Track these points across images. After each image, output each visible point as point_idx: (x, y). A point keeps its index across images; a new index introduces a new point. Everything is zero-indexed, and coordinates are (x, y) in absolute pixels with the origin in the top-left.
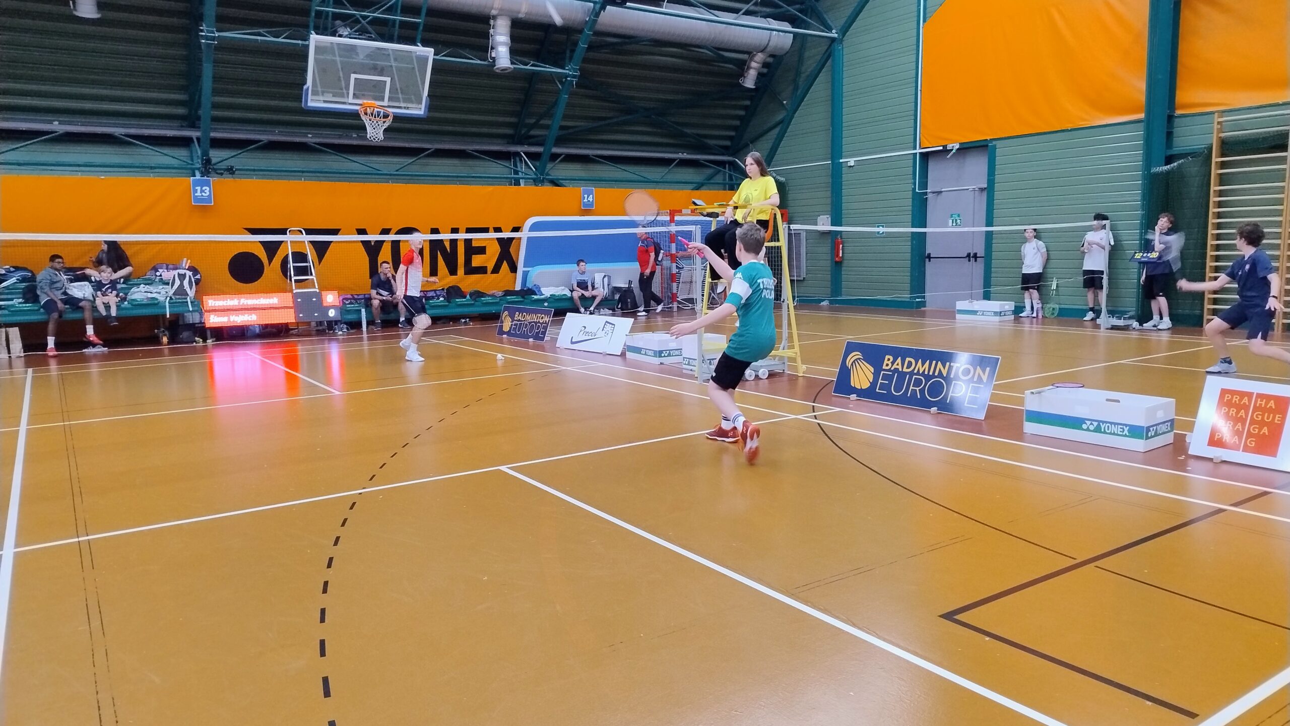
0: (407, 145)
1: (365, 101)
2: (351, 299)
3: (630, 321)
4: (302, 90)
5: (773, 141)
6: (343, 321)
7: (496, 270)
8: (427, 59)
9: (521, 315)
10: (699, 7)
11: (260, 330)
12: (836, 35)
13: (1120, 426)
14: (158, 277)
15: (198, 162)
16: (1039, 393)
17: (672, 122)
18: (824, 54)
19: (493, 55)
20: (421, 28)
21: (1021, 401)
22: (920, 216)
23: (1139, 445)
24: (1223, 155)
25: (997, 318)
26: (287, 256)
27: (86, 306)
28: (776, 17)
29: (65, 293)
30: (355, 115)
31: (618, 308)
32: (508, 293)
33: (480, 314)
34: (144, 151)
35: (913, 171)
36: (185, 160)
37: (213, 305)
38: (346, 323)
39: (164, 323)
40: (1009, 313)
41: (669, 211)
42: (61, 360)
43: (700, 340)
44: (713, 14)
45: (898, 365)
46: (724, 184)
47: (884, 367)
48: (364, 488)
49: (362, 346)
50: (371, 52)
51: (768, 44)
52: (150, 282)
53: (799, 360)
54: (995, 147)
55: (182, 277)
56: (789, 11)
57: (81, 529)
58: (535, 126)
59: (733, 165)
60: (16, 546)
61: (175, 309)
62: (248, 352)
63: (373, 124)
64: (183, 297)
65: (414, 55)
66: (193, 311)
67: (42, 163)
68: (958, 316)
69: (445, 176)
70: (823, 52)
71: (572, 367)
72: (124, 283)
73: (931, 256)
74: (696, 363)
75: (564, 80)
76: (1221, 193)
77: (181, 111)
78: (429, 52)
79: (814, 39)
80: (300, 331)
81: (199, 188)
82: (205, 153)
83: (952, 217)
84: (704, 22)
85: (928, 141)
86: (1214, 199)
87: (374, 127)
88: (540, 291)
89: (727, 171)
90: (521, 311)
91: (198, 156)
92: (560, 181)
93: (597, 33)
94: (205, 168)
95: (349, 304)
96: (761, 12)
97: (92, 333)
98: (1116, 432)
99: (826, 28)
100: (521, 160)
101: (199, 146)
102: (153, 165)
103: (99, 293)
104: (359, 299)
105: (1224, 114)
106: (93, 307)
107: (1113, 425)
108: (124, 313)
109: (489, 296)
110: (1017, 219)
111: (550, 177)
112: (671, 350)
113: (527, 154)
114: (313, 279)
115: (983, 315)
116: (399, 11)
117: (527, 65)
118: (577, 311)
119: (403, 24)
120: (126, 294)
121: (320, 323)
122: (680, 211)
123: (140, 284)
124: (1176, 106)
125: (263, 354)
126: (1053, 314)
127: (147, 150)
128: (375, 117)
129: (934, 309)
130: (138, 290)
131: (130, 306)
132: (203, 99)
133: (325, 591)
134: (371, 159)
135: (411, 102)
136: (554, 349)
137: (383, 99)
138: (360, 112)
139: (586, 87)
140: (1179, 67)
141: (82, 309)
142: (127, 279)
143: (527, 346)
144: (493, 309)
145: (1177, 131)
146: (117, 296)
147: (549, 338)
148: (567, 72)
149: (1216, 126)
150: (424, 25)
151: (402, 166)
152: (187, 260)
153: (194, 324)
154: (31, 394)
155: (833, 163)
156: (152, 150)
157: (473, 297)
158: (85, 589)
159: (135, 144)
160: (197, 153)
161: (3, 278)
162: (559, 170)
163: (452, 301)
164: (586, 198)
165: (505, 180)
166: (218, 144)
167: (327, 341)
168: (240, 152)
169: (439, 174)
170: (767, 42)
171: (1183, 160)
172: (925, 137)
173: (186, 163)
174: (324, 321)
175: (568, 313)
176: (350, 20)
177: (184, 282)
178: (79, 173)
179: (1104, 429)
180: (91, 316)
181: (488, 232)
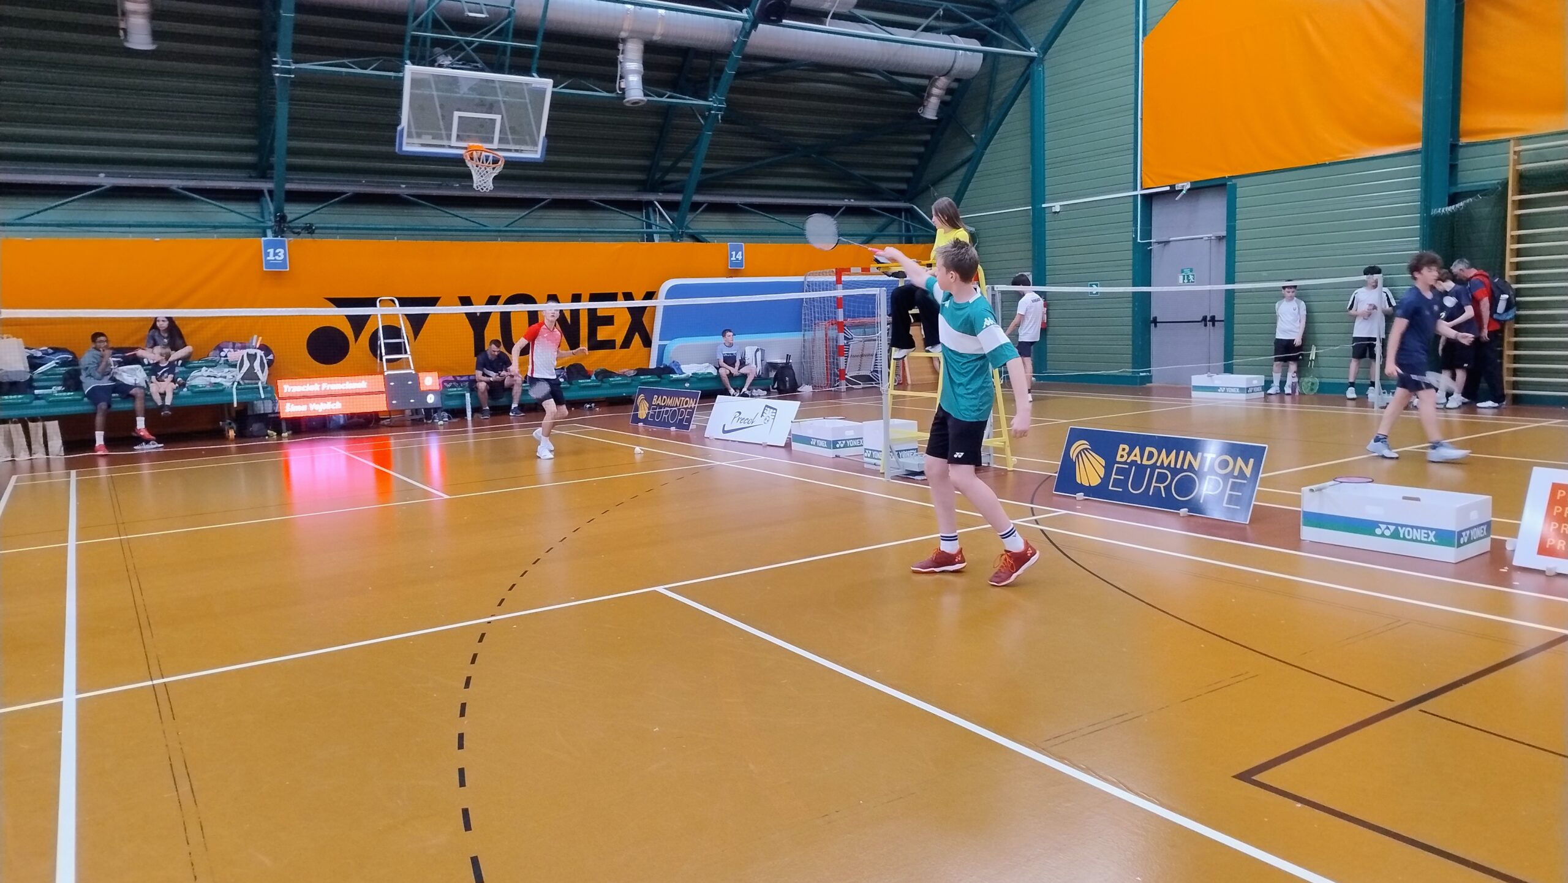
0: (519, 195)
1: (471, 144)
2: (452, 382)
3: (795, 405)
4: (396, 132)
5: (959, 182)
6: (445, 408)
7: (626, 344)
8: (543, 92)
9: (660, 398)
10: (870, 23)
11: (345, 421)
12: (1035, 54)
13: (1423, 531)
14: (223, 359)
15: (270, 220)
16: (1320, 490)
17: (837, 162)
18: (1021, 76)
19: (623, 86)
20: (537, 55)
21: (1297, 501)
22: (1143, 272)
23: (1449, 554)
24: (1521, 192)
25: (1243, 396)
26: (377, 331)
27: (137, 394)
28: (963, 34)
29: (113, 379)
30: (459, 161)
31: (773, 389)
32: (641, 371)
33: (607, 398)
34: (206, 207)
35: (1134, 216)
36: (254, 217)
37: (289, 391)
38: (447, 411)
39: (230, 414)
41: (834, 270)
43: (887, 426)
44: (886, 31)
45: (1135, 456)
46: (900, 236)
47: (1118, 459)
48: (492, 616)
49: (466, 438)
50: (475, 85)
51: (952, 66)
52: (213, 364)
53: (1008, 450)
54: (1234, 186)
55: (252, 358)
56: (977, 26)
57: (155, 669)
58: (668, 170)
59: (911, 213)
60: (79, 691)
61: (245, 397)
62: (332, 447)
63: (480, 171)
64: (253, 381)
65: (525, 87)
66: (265, 399)
67: (87, 223)
68: (1194, 394)
69: (563, 232)
70: (1020, 74)
71: (724, 462)
72: (182, 365)
73: (1158, 320)
74: (881, 456)
75: (707, 113)
76: (1520, 239)
77: (249, 158)
78: (547, 84)
79: (1008, 58)
80: (393, 420)
81: (271, 251)
82: (279, 209)
83: (1182, 272)
84: (876, 41)
85: (1151, 180)
86: (1511, 246)
87: (482, 174)
88: (679, 369)
89: (903, 219)
90: (660, 393)
91: (270, 213)
92: (704, 236)
93: (747, 57)
94: (280, 226)
95: (451, 387)
96: (943, 28)
97: (144, 426)
98: (1419, 539)
99: (1024, 46)
100: (654, 211)
101: (272, 200)
102: (217, 224)
103: (153, 377)
104: (462, 381)
105: (1521, 141)
106: (146, 395)
107: (1415, 530)
108: (180, 403)
109: (618, 375)
110: (1264, 274)
111: (690, 231)
112: (848, 440)
113: (663, 204)
114: (408, 358)
115: (1225, 391)
116: (510, 35)
117: (662, 97)
118: (726, 392)
119: (516, 51)
120: (185, 379)
121: (416, 411)
122: (848, 270)
123: (202, 367)
124: (1461, 133)
125: (348, 449)
126: (1312, 390)
127: (210, 206)
128: (483, 163)
129: (1161, 385)
130: (199, 374)
131: (189, 393)
132: (276, 144)
133: (461, 746)
134: (475, 213)
135: (525, 143)
136: (702, 439)
137: (491, 141)
138: (464, 157)
139: (733, 122)
140: (1464, 85)
141: (132, 397)
142: (186, 360)
143: (668, 436)
144: (624, 392)
145: (1462, 163)
146: (174, 381)
147: (694, 427)
148: (711, 103)
149: (1512, 157)
150: (541, 51)
151: (512, 220)
152: (258, 337)
153: (266, 415)
154: (77, 502)
155: (1033, 209)
156: (215, 205)
157: (600, 377)
158: (167, 746)
159: (193, 199)
160: (269, 208)
161: (38, 361)
162: (701, 223)
163: (573, 382)
164: (734, 256)
165: (637, 235)
166: (294, 197)
167: (424, 435)
168: (320, 206)
169: (557, 229)
170: (951, 64)
171: (1471, 199)
172: (1147, 175)
173: (255, 221)
174: (421, 409)
175: (719, 396)
176: (453, 47)
177: (255, 364)
178: (130, 235)
179: (1404, 534)
180: (143, 406)
181: (616, 300)
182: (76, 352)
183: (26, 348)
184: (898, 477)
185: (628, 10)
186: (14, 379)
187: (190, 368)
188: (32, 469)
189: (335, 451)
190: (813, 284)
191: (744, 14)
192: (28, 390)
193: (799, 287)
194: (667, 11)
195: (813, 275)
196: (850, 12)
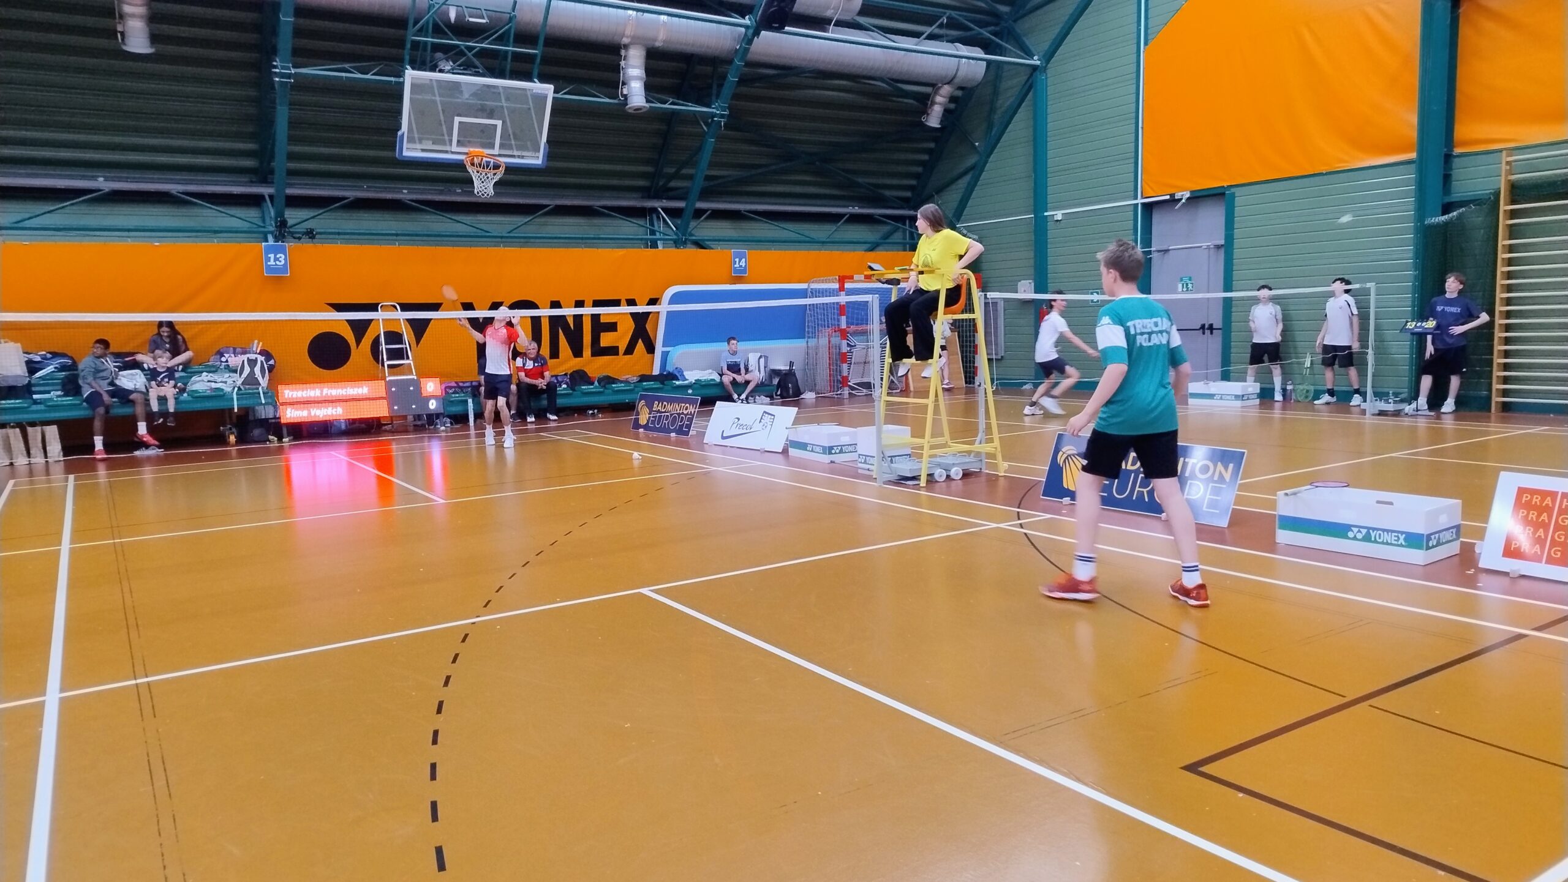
0: (521, 201)
1: (472, 150)
2: (454, 388)
3: (793, 411)
4: (396, 137)
5: (963, 190)
6: (446, 414)
7: (630, 350)
8: (545, 97)
9: (660, 405)
10: (873, 31)
11: (346, 426)
12: (1038, 63)
13: (1394, 534)
14: (223, 364)
15: (271, 225)
16: (1295, 494)
17: (840, 170)
18: (1024, 85)
19: (625, 92)
20: (538, 60)
21: (1273, 505)
23: (1417, 557)
24: (1513, 202)
25: (1239, 403)
26: (378, 337)
27: (137, 399)
28: (967, 42)
29: (113, 384)
30: (460, 166)
31: (777, 395)
32: (644, 378)
33: (611, 404)
34: (206, 212)
35: (1134, 225)
36: (255, 222)
37: (290, 396)
38: (449, 417)
39: (230, 419)
40: (1253, 397)
41: (837, 277)
42: (111, 465)
43: (879, 432)
44: (889, 39)
46: (904, 245)
48: (477, 617)
49: (468, 444)
50: (479, 90)
51: (956, 75)
52: (214, 370)
53: (999, 456)
54: (1233, 196)
55: (252, 363)
56: (982, 34)
57: (139, 668)
58: (676, 176)
60: (63, 689)
61: (244, 402)
62: (333, 453)
63: (481, 177)
64: (254, 387)
65: (529, 93)
66: (266, 404)
67: (84, 227)
69: (566, 238)
70: (1023, 83)
71: (722, 467)
72: (183, 371)
74: (874, 461)
75: (710, 120)
76: (1511, 249)
77: (250, 163)
78: (548, 89)
79: (1012, 67)
80: (395, 426)
81: (272, 256)
82: (280, 214)
83: (1182, 280)
84: (879, 49)
85: (1152, 188)
86: (1502, 256)
87: (483, 180)
90: (661, 400)
91: (271, 218)
92: (707, 243)
93: (750, 64)
94: (280, 231)
95: (453, 393)
96: (946, 36)
97: (146, 431)
98: (1389, 542)
99: (1026, 55)
100: (658, 218)
101: (272, 205)
102: (217, 229)
103: (153, 383)
104: (465, 387)
105: (1513, 152)
106: (145, 400)
107: (1385, 533)
108: (185, 409)
109: (622, 382)
111: (694, 238)
112: (844, 446)
113: (666, 210)
114: (410, 364)
115: (1221, 399)
116: (511, 40)
117: (665, 104)
118: (729, 398)
119: (517, 56)
120: (185, 384)
121: (418, 417)
122: (851, 277)
123: (202, 372)
124: (1455, 144)
125: (349, 455)
127: (209, 211)
128: (484, 168)
130: (200, 378)
131: (191, 398)
132: (277, 150)
133: (435, 742)
134: (478, 218)
135: (526, 149)
136: (701, 446)
137: (492, 146)
138: (465, 163)
139: (736, 129)
140: (1458, 95)
141: (133, 402)
142: (186, 365)
143: (667, 441)
144: (627, 398)
145: (1456, 173)
146: (175, 387)
147: (695, 433)
148: (714, 110)
149: (1504, 167)
150: (542, 57)
151: (516, 226)
152: (259, 342)
153: (267, 420)
154: (73, 505)
155: (1035, 217)
156: (216, 210)
157: (602, 384)
158: (146, 742)
159: (195, 204)
160: (270, 213)
161: (37, 366)
162: (705, 230)
163: (576, 388)
164: (737, 262)
165: (640, 242)
166: (295, 202)
167: (426, 439)
168: (321, 211)
169: (562, 236)
170: (954, 72)
171: (1464, 209)
172: (1148, 185)
173: (255, 226)
174: (423, 415)
175: (717, 402)
176: (453, 52)
177: (255, 369)
178: (129, 240)
179: (1375, 537)
180: (144, 411)
181: (619, 306)
182: (74, 356)
183: (24, 353)
184: (890, 482)
185: (630, 16)
186: (12, 383)
187: (191, 373)
188: (31, 473)
189: (336, 457)
190: (816, 291)
191: (747, 21)
192: (27, 395)
193: (803, 294)
194: (670, 18)
195: (816, 282)
196: (852, 19)
